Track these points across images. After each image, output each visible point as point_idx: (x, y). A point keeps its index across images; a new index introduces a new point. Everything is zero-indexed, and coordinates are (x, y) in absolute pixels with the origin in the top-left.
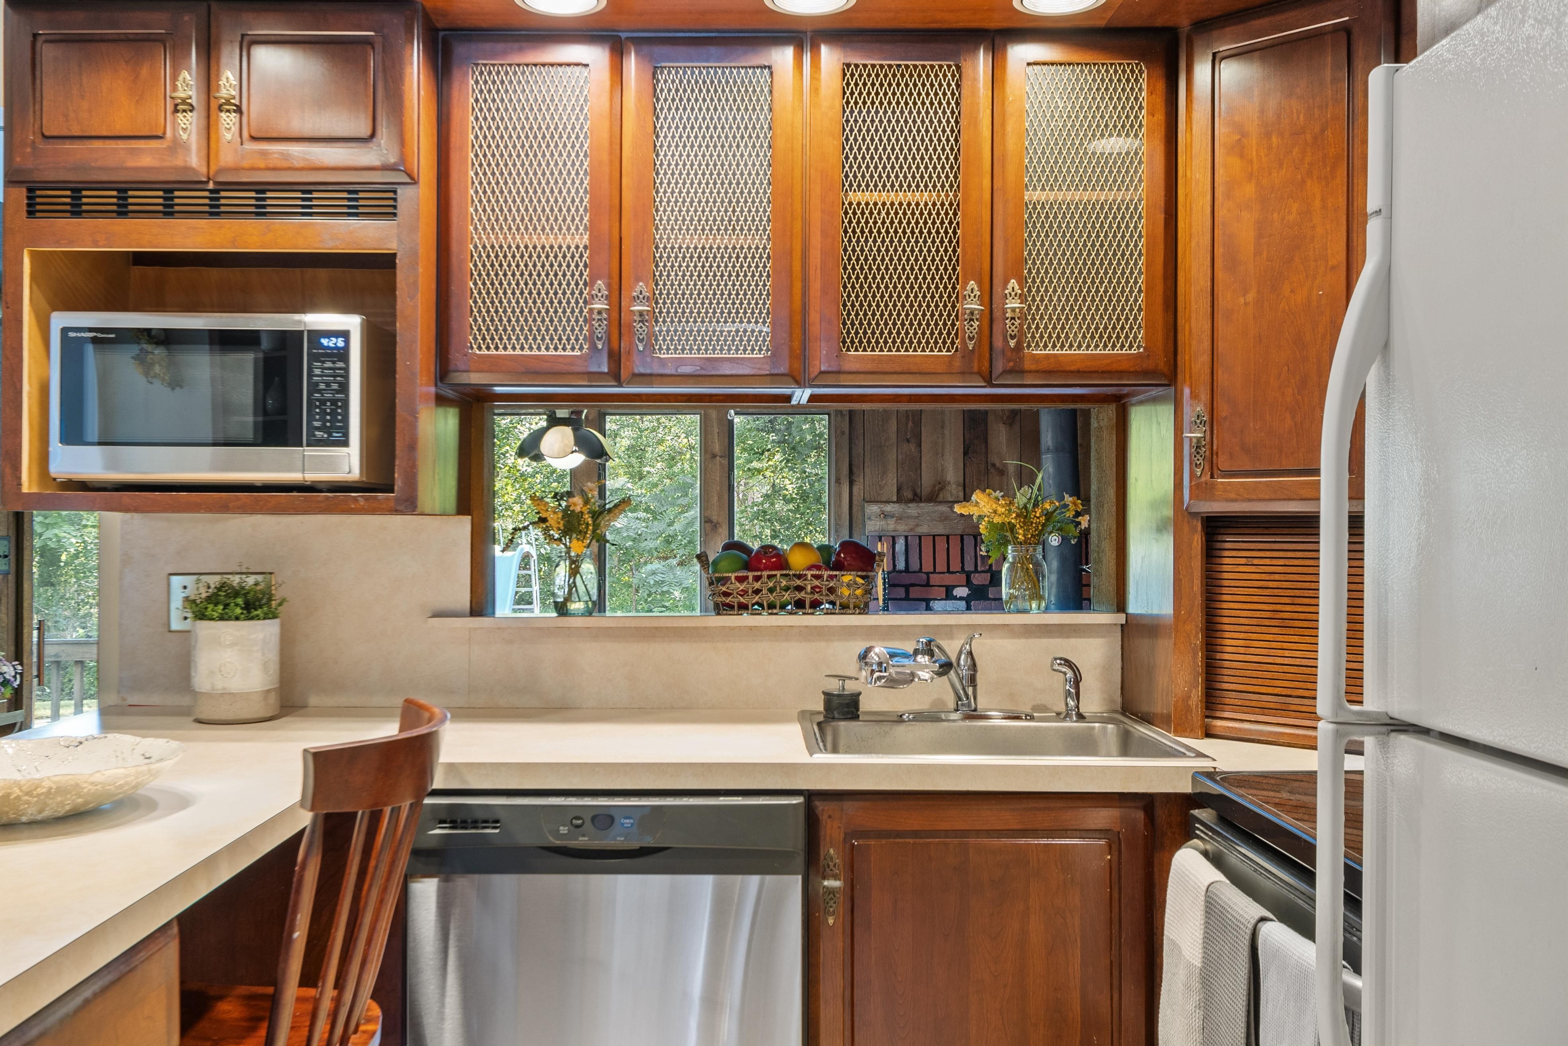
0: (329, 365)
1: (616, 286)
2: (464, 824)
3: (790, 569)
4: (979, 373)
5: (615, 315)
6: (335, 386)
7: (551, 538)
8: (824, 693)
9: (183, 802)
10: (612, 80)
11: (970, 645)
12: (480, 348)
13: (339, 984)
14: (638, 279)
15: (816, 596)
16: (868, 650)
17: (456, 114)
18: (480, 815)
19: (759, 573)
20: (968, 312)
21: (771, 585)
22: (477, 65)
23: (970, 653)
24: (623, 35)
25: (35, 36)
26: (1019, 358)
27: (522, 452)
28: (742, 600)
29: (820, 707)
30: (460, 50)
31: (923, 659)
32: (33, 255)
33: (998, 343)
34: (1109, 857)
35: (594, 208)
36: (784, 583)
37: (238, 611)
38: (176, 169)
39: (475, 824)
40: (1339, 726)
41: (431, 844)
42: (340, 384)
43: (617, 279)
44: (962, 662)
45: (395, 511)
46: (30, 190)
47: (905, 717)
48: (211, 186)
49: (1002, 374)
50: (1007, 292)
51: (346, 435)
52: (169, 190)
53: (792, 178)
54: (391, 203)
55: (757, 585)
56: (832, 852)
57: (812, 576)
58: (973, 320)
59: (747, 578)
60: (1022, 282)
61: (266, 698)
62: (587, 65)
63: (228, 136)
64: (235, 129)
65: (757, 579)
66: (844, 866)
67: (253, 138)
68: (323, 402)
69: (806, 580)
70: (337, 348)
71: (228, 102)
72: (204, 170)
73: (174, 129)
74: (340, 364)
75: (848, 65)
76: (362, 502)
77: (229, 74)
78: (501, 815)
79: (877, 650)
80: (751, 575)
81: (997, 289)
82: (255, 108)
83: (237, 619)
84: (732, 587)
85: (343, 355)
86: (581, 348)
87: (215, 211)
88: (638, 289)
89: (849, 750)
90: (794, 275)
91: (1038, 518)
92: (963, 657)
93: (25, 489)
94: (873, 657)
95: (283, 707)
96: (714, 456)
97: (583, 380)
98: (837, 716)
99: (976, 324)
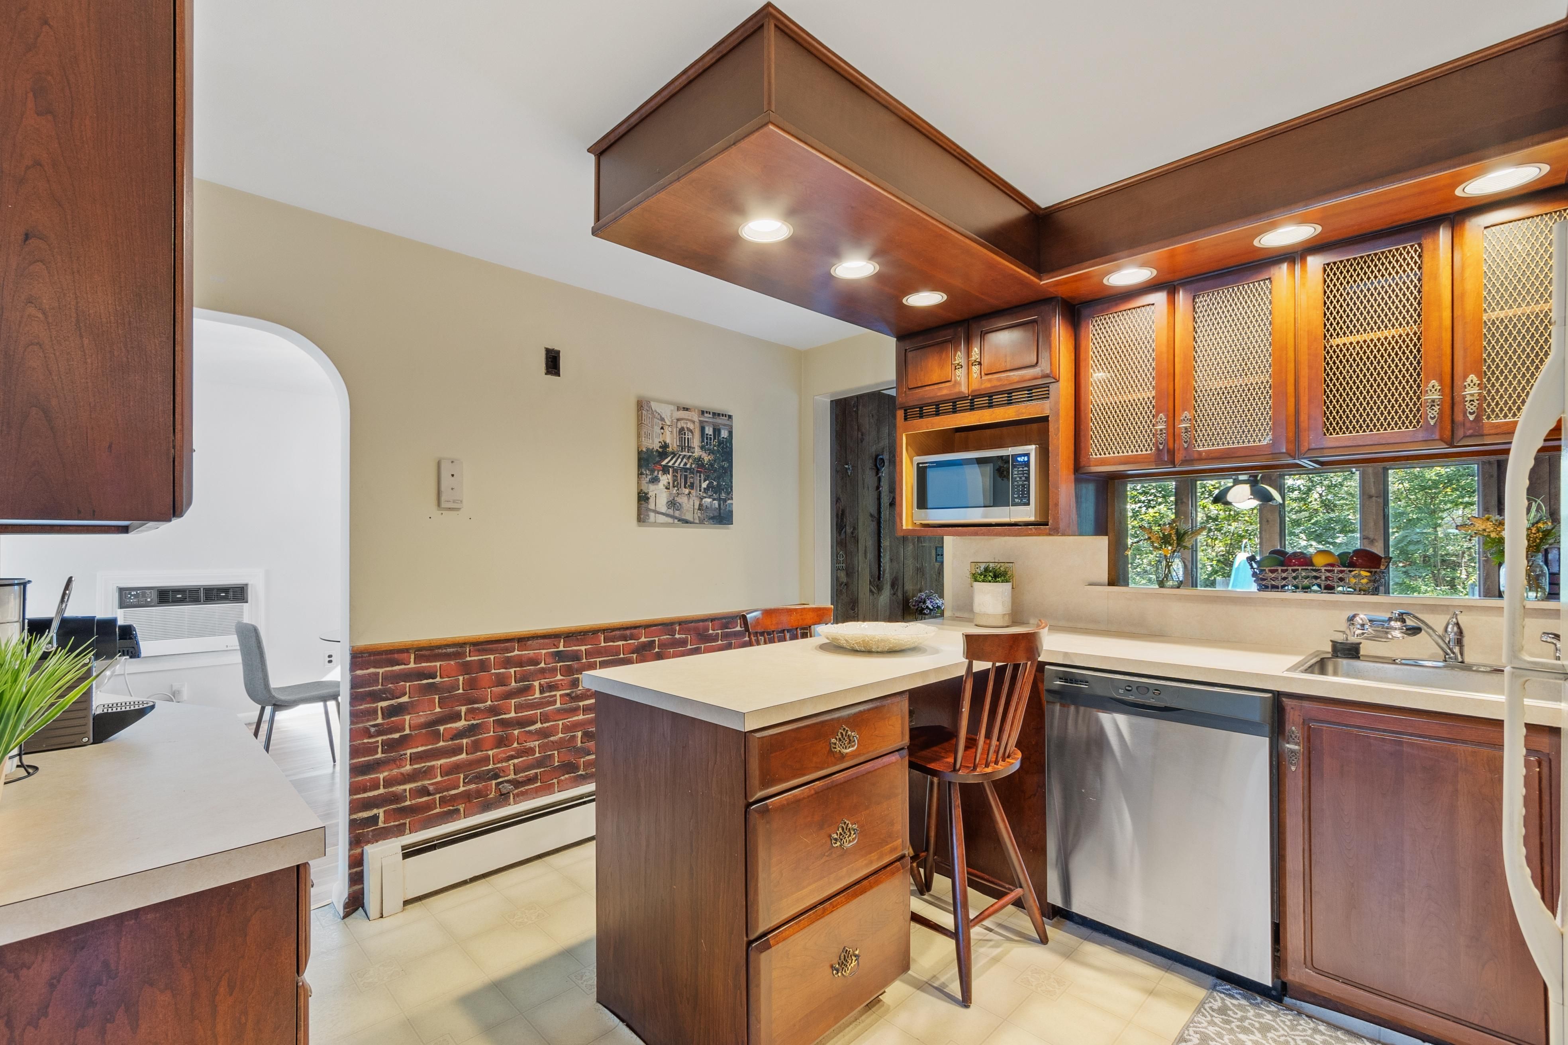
0: (1021, 469)
1: (1171, 415)
2: (1071, 681)
3: (1314, 566)
4: (1442, 439)
5: (1171, 430)
6: (1024, 478)
7: (1156, 548)
8: (1331, 641)
9: (936, 651)
10: (1168, 308)
11: (1457, 619)
12: (1096, 455)
13: (988, 736)
14: (1184, 410)
15: (1329, 582)
16: (1354, 616)
17: (1083, 344)
18: (1078, 678)
19: (1286, 568)
20: (1429, 401)
21: (1294, 575)
22: (1094, 318)
23: (1457, 624)
24: (1176, 283)
25: (906, 350)
26: (1479, 427)
27: (1217, 500)
28: (1273, 583)
29: (1329, 649)
30: (1085, 312)
31: (1398, 624)
32: (907, 435)
33: (1459, 417)
34: (1538, 770)
35: (1159, 377)
36: (1304, 574)
37: (990, 578)
38: (956, 393)
39: (1076, 682)
40: (1515, 670)
41: (1056, 688)
42: (1026, 477)
43: (1172, 411)
44: (1449, 629)
45: (1050, 535)
46: (905, 410)
47: (1397, 661)
48: (970, 398)
49: (1462, 438)
50: (1465, 384)
51: (1029, 500)
52: (954, 402)
53: (1286, 339)
54: (1047, 392)
55: (1284, 575)
56: (1293, 728)
57: (1325, 570)
58: (1434, 406)
59: (1277, 570)
60: (1480, 375)
61: (1003, 617)
62: (1153, 304)
63: (975, 376)
64: (978, 372)
65: (1283, 571)
66: (1303, 738)
67: (986, 374)
68: (1018, 486)
69: (1321, 572)
70: (1024, 461)
71: (975, 361)
72: (967, 392)
73: (955, 377)
74: (1026, 469)
75: (1328, 264)
76: (1034, 530)
77: (976, 349)
78: (1089, 679)
79: (1362, 616)
80: (1280, 568)
81: (1458, 382)
82: (985, 362)
83: (990, 582)
84: (1266, 575)
85: (1027, 464)
86: (1151, 450)
87: (972, 408)
88: (1184, 415)
89: (1342, 676)
90: (1288, 395)
91: (1535, 534)
92: (1450, 626)
93: (904, 527)
94: (1358, 620)
95: (1013, 622)
96: (1371, 497)
97: (1152, 466)
98: (1339, 655)
99: (1437, 408)
